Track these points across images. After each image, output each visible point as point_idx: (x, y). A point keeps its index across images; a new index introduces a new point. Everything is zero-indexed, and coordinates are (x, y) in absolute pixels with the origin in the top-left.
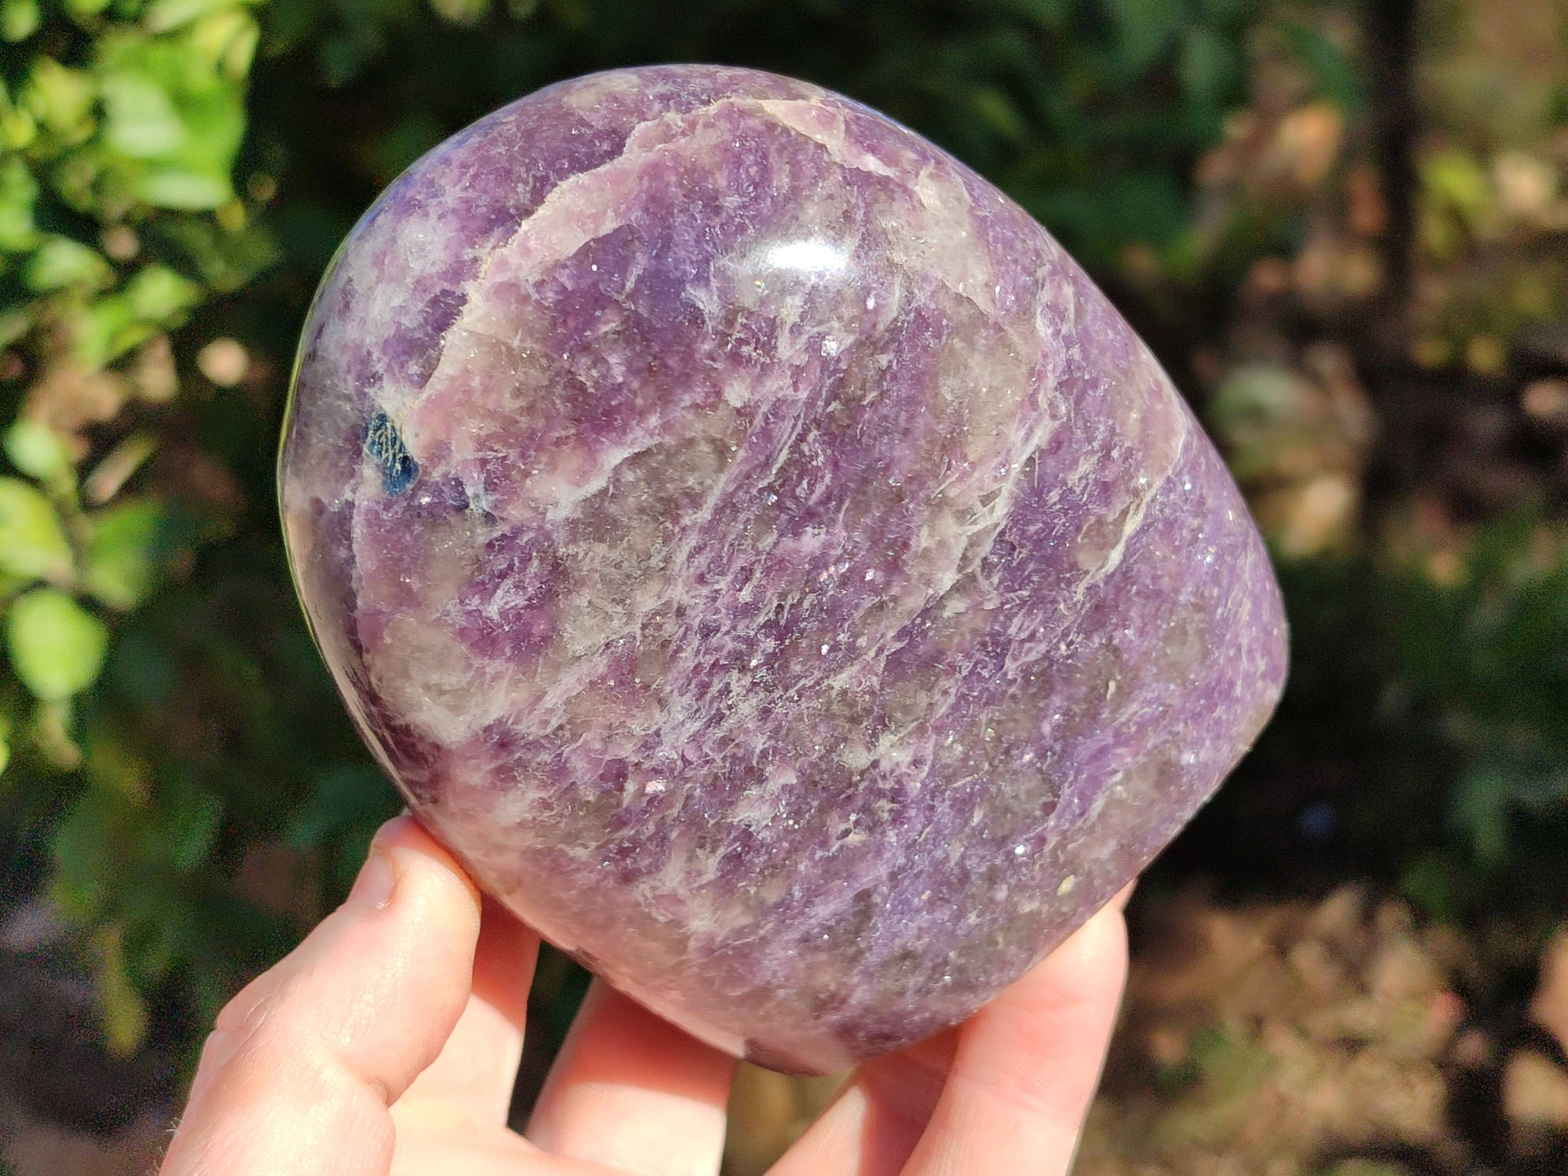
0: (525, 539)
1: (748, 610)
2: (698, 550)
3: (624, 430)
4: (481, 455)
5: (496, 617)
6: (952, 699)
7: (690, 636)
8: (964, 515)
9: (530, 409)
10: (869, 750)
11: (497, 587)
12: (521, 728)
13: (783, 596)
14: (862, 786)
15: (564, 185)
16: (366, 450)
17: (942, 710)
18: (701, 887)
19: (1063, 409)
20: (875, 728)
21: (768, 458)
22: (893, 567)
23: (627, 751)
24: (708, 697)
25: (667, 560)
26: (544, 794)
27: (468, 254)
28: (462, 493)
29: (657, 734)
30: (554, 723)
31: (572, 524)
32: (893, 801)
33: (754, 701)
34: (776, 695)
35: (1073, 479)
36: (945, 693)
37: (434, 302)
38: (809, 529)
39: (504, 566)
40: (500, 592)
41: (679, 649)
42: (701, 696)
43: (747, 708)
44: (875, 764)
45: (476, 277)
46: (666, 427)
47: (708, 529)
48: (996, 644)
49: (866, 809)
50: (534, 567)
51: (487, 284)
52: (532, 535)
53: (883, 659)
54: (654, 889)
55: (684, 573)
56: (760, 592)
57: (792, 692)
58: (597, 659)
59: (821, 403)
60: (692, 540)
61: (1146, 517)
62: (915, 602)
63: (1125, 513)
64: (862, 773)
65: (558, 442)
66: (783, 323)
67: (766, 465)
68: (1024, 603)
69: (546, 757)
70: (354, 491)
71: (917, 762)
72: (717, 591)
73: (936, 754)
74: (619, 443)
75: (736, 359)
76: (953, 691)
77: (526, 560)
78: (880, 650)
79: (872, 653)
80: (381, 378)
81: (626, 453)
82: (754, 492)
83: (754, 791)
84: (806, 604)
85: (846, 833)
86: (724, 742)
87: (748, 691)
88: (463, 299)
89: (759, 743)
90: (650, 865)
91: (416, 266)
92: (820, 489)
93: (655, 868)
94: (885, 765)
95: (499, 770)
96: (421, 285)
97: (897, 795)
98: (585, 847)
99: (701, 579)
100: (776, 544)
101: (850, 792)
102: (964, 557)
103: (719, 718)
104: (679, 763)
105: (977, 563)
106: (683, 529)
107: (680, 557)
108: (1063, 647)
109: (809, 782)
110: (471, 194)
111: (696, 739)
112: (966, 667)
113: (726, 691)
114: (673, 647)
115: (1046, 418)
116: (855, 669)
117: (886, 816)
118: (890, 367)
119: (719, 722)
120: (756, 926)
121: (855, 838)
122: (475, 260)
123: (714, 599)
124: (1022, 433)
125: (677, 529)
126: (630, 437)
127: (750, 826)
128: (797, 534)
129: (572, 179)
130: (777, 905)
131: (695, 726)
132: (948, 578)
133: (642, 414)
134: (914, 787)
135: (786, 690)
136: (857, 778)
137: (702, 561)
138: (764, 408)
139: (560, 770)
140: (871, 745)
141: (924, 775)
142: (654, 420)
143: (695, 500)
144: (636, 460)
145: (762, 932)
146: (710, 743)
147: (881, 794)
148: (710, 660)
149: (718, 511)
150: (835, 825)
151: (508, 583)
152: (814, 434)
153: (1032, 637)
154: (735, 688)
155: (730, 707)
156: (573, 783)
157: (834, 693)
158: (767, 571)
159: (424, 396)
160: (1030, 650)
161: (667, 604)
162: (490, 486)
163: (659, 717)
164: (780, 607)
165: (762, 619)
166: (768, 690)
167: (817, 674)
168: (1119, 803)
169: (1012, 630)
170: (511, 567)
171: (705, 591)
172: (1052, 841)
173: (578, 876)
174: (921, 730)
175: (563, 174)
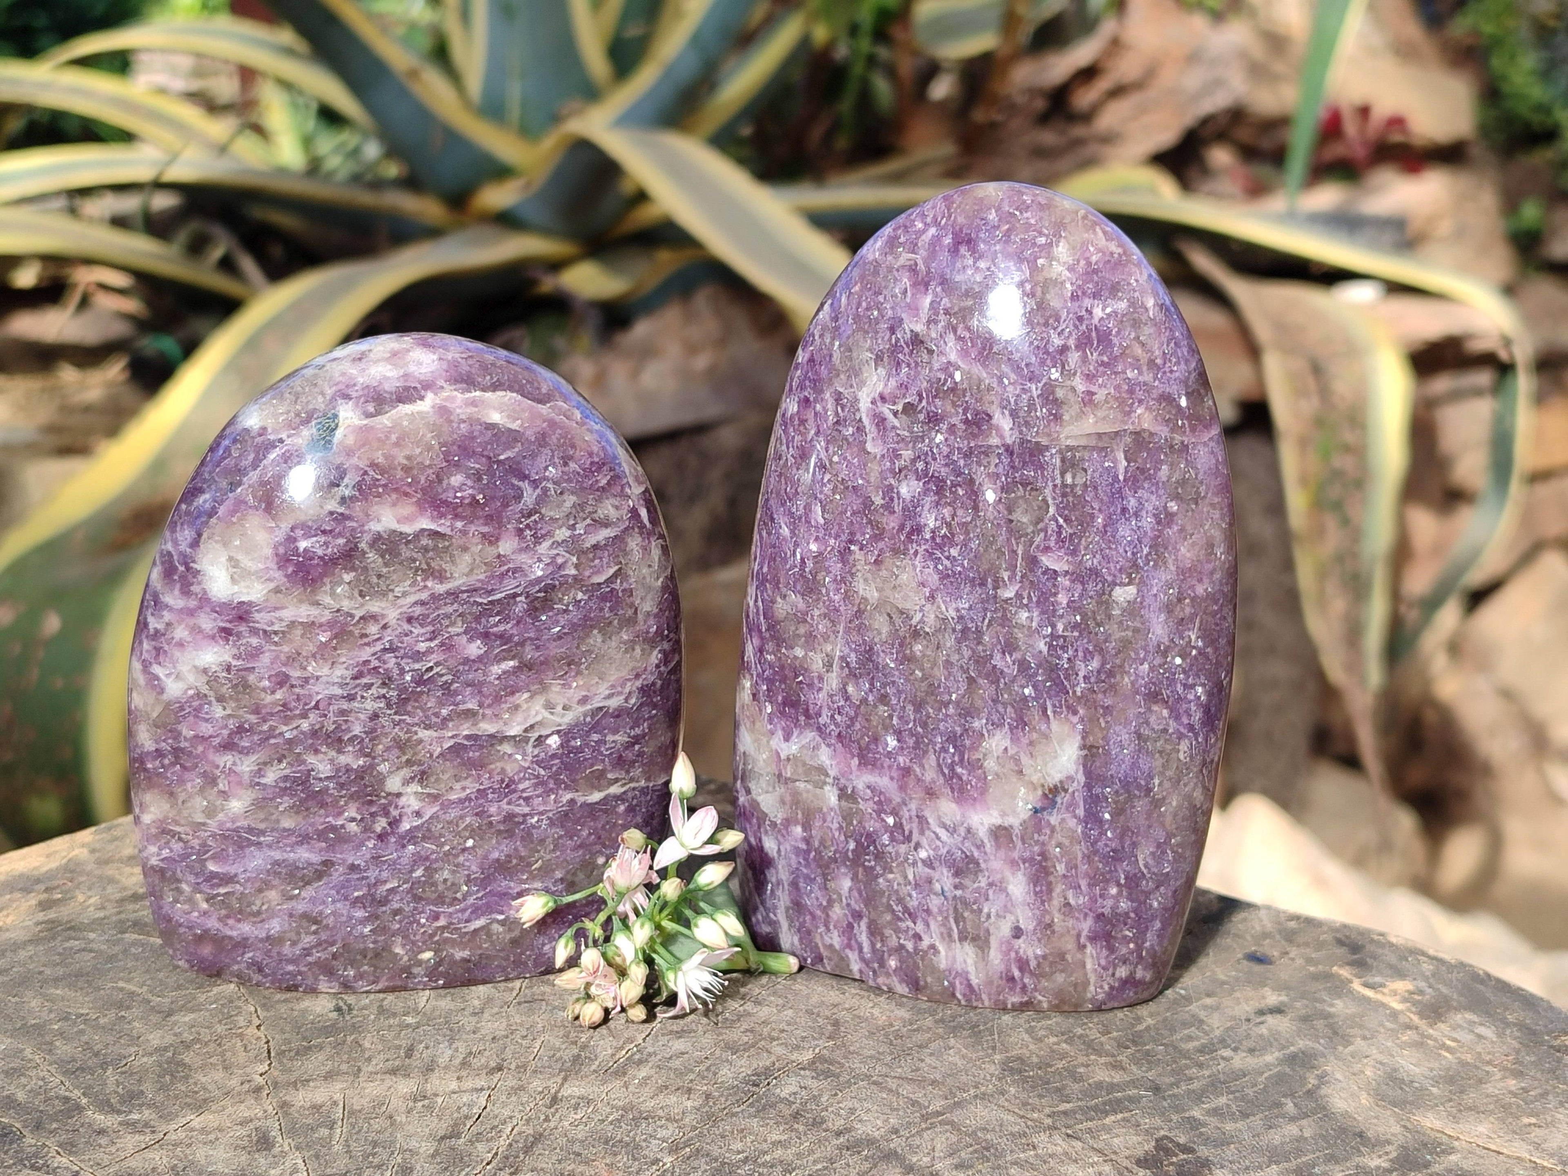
0: (350, 524)
1: (416, 656)
2: (423, 603)
3: (442, 516)
4: (367, 468)
5: (301, 550)
6: (463, 795)
7: (379, 643)
8: (549, 706)
9: (407, 470)
10: (403, 785)
11: (315, 536)
12: (257, 616)
13: (437, 664)
14: (383, 801)
15: (509, 394)
16: (313, 423)
17: (454, 797)
18: (258, 784)
19: (633, 701)
20: (415, 776)
21: (493, 590)
22: (498, 699)
23: (295, 674)
24: (358, 681)
25: (405, 594)
26: (234, 663)
27: (441, 382)
28: (342, 479)
29: (318, 678)
30: (276, 628)
31: (377, 538)
32: (390, 824)
33: (376, 705)
34: (389, 712)
35: (610, 738)
36: (464, 789)
37: (407, 389)
38: (479, 642)
39: (328, 528)
40: (315, 539)
41: (368, 644)
42: (355, 678)
43: (370, 706)
44: (399, 795)
45: (436, 394)
46: (462, 532)
47: (435, 597)
48: (508, 786)
49: (373, 815)
50: (341, 541)
51: (438, 402)
52: (354, 524)
53: (451, 743)
54: (234, 764)
55: (405, 609)
56: (430, 651)
57: (397, 718)
58: (327, 612)
59: (537, 588)
60: (424, 596)
61: (624, 793)
62: (490, 728)
63: (616, 780)
64: (389, 794)
65: (406, 494)
66: (553, 536)
67: (490, 592)
68: (537, 777)
69: (254, 641)
70: (288, 437)
71: (418, 814)
72: (411, 632)
73: (430, 818)
74: (434, 519)
75: (520, 532)
76: (468, 791)
77: (340, 535)
78: (452, 737)
79: (450, 734)
80: (351, 399)
81: (433, 526)
82: (472, 600)
83: (333, 753)
84: (444, 679)
85: (353, 820)
86: (343, 713)
87: (379, 697)
88: (422, 398)
89: (357, 729)
90: (246, 748)
91: (412, 368)
92: (501, 628)
93: (245, 752)
94: (403, 801)
95: (223, 630)
96: (406, 376)
97: (394, 823)
98: (224, 709)
99: (410, 620)
100: (458, 635)
101: (374, 798)
102: (532, 726)
103: (351, 698)
104: (313, 703)
105: (536, 735)
106: (425, 587)
107: (411, 599)
108: (536, 819)
109: (361, 774)
110: (463, 361)
111: (331, 698)
112: (486, 784)
113: (369, 686)
114: (366, 640)
115: (622, 697)
116: (435, 734)
117: (379, 829)
118: (580, 601)
119: (350, 700)
120: (262, 833)
121: (353, 827)
122: (442, 387)
123: (406, 635)
124: (607, 692)
125: (422, 584)
126: (443, 521)
127: (313, 770)
128: (471, 640)
129: (514, 395)
130: (285, 830)
131: (339, 691)
132: (515, 730)
133: (456, 516)
134: (405, 826)
135: (396, 714)
136: (383, 794)
137: (418, 610)
138: (511, 566)
139: (255, 653)
140: (407, 782)
141: (415, 824)
142: (459, 524)
143: (442, 578)
144: (434, 535)
145: (262, 839)
146: (336, 707)
147: (387, 814)
148: (375, 663)
149: (449, 593)
150: (352, 811)
151: (323, 539)
152: (522, 598)
153: (527, 799)
154: (373, 691)
155: (362, 697)
156: (254, 668)
157: (415, 737)
158: (442, 644)
159: (365, 422)
160: (519, 805)
161: (383, 616)
162: (358, 486)
163: (325, 671)
164: (431, 668)
165: (417, 666)
166: (389, 706)
167: (416, 720)
168: (489, 934)
169: (521, 787)
170: (331, 531)
171: (406, 627)
172: (442, 922)
173: (204, 724)
174: (435, 798)
175: (511, 389)
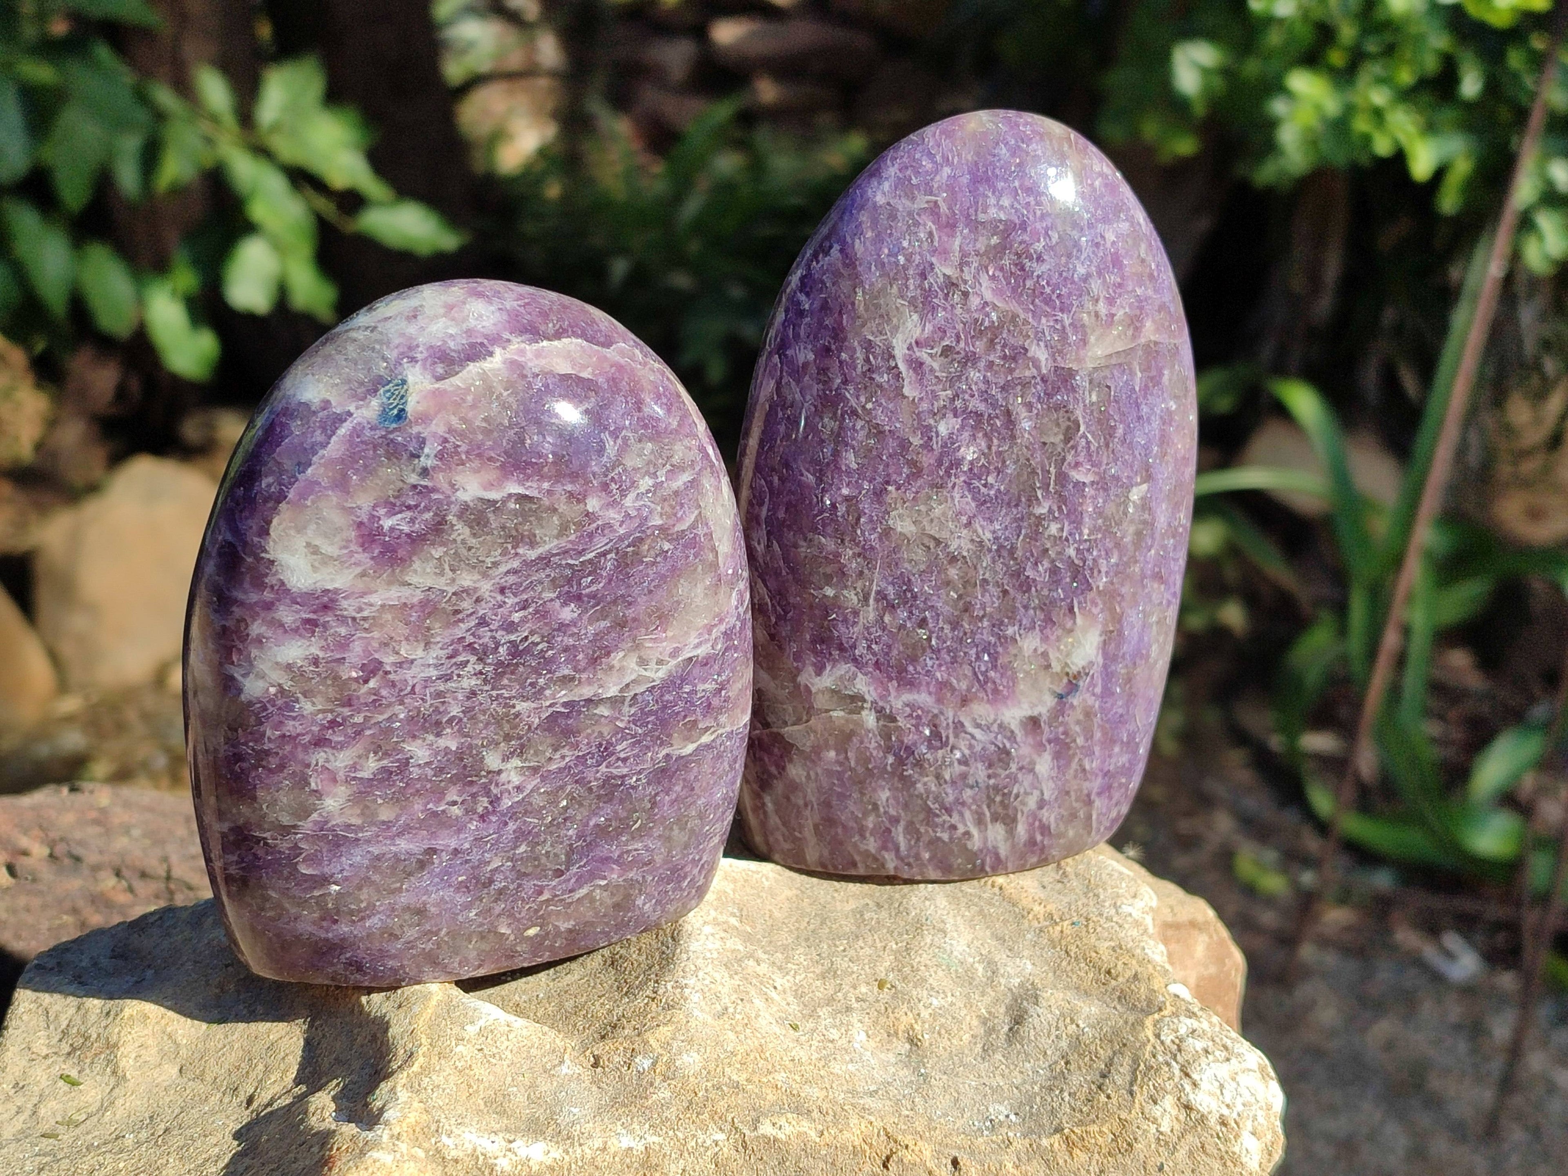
0: (435, 496)
1: (511, 627)
2: (515, 572)
3: (528, 478)
4: (447, 436)
5: (386, 527)
6: (562, 765)
7: (474, 617)
8: (643, 662)
9: (487, 432)
10: (503, 761)
11: (400, 512)
12: (344, 604)
13: (532, 633)
14: (483, 780)
15: (574, 340)
16: (381, 391)
17: (553, 767)
18: (354, 778)
19: (719, 646)
20: (515, 750)
21: (584, 550)
22: (594, 661)
23: (388, 660)
24: (454, 660)
25: (496, 564)
26: (321, 654)
27: (506, 335)
28: (422, 449)
29: (412, 662)
30: (365, 614)
31: (465, 508)
32: (491, 803)
33: (473, 682)
34: (486, 688)
35: (701, 687)
36: (563, 757)
37: (472, 346)
38: (573, 605)
39: (412, 503)
40: (400, 516)
41: (462, 621)
42: (450, 657)
43: (469, 683)
44: (500, 772)
45: (504, 348)
46: (550, 492)
47: (528, 564)
48: (606, 749)
49: (474, 796)
50: (428, 516)
51: (508, 356)
52: (441, 497)
53: (550, 710)
54: (327, 761)
55: (497, 580)
56: (524, 620)
57: (494, 693)
58: (418, 591)
59: (626, 542)
60: (515, 564)
61: (713, 741)
62: (587, 692)
63: (707, 729)
64: (489, 772)
65: (490, 459)
66: (637, 487)
67: (581, 553)
68: (633, 736)
69: (343, 631)
70: (357, 408)
71: (519, 788)
72: (504, 602)
73: (532, 791)
74: (521, 483)
75: (605, 487)
76: (567, 760)
77: (427, 509)
78: (551, 706)
79: (548, 703)
80: (417, 362)
81: (520, 490)
82: (564, 562)
83: (431, 738)
84: (540, 647)
85: (454, 803)
86: (439, 695)
87: (475, 674)
88: (491, 354)
89: (455, 710)
90: (339, 742)
91: (472, 323)
92: (594, 588)
93: (340, 747)
94: (503, 777)
95: (307, 621)
96: (469, 332)
97: (495, 801)
98: (314, 704)
99: (502, 591)
100: (552, 600)
101: (474, 779)
102: (627, 685)
103: (447, 678)
104: (409, 688)
105: (632, 693)
106: (517, 554)
107: (503, 569)
108: (634, 779)
109: (460, 756)
110: (522, 310)
111: (427, 680)
112: (584, 750)
113: (466, 663)
114: (460, 616)
115: (709, 645)
116: (534, 705)
117: (480, 810)
118: (667, 552)
119: (446, 681)
120: (361, 828)
121: (456, 811)
122: (509, 341)
123: (500, 606)
124: (697, 641)
125: (513, 551)
126: (529, 484)
127: (412, 758)
128: (565, 604)
129: (580, 340)
130: (384, 823)
131: (433, 673)
132: (612, 691)
133: (542, 478)
134: (506, 803)
135: (493, 689)
136: (483, 773)
137: (512, 579)
138: (600, 523)
139: (344, 644)
140: (506, 758)
141: (517, 799)
142: (546, 485)
143: (533, 543)
144: (522, 498)
145: (360, 835)
146: (432, 690)
147: (488, 793)
148: (470, 639)
149: (540, 558)
150: (453, 795)
151: (408, 514)
152: (613, 555)
153: (625, 760)
154: (469, 668)
155: (459, 676)
156: (344, 658)
157: (513, 711)
158: (537, 611)
159: (437, 386)
160: (617, 767)
161: (476, 589)
162: (440, 456)
163: (420, 653)
164: (526, 638)
165: (513, 637)
166: (486, 681)
167: (513, 693)
168: (592, 900)
169: (619, 748)
170: (416, 506)
171: (499, 598)
172: (546, 896)
173: (291, 723)
174: (535, 770)
175: (575, 335)
